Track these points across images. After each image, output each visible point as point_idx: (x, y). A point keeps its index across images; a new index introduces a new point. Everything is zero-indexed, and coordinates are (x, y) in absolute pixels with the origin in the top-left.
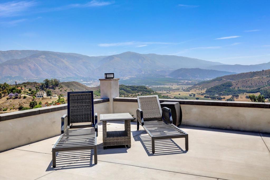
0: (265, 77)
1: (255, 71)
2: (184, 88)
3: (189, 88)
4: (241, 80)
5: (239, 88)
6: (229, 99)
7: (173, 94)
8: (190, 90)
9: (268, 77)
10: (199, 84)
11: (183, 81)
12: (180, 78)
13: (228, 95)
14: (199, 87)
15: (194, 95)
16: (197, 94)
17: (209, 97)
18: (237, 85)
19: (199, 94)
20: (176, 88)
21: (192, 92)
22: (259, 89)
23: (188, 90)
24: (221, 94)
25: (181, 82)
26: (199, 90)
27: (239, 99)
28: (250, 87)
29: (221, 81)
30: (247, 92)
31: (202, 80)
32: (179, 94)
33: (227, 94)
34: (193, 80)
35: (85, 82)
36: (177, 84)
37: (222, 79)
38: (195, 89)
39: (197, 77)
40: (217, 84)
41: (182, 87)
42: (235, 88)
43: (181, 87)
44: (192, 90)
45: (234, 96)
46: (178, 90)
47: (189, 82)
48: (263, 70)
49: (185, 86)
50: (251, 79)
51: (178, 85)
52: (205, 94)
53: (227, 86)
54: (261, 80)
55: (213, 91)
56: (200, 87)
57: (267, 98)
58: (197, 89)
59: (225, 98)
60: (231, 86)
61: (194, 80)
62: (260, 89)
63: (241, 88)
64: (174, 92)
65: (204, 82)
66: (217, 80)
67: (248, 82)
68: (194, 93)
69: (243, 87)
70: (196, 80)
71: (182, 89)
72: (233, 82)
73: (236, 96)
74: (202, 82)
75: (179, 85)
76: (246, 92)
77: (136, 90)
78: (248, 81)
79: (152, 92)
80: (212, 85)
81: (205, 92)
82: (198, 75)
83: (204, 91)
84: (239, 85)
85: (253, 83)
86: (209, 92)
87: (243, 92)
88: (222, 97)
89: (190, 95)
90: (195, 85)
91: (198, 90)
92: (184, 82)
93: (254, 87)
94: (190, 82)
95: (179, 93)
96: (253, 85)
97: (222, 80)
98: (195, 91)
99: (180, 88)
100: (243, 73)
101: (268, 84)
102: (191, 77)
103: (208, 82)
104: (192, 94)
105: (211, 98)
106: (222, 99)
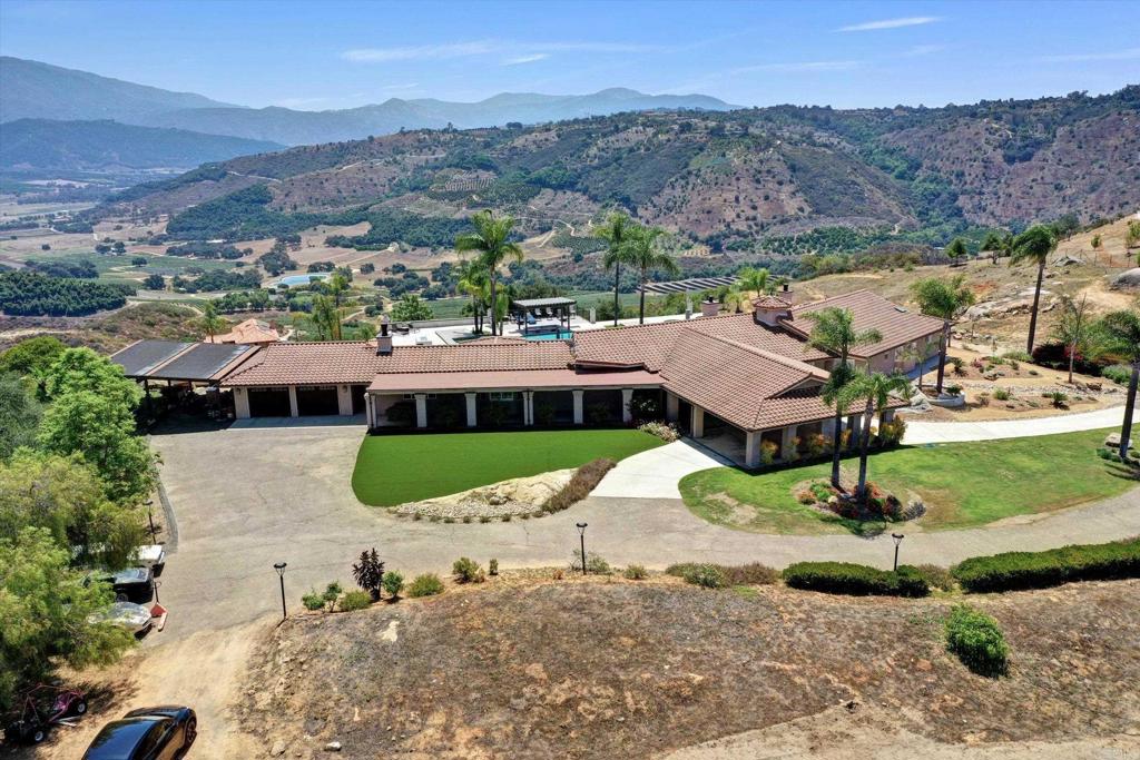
0: (379, 164)
1: (345, 139)
2: (59, 219)
3: (84, 214)
4: (299, 177)
5: (295, 207)
6: (268, 254)
7: (13, 249)
8: (94, 224)
9: (389, 162)
10: (127, 196)
11: (45, 182)
12: (26, 166)
13: (262, 238)
14: (131, 208)
15: (120, 247)
16: (130, 240)
17: (186, 253)
18: (287, 195)
19: (141, 240)
20: (16, 218)
21: (105, 235)
22: (366, 209)
23: (82, 225)
24: (233, 234)
25: (33, 188)
26: (133, 221)
27: (302, 251)
28: (334, 202)
29: (223, 181)
30: (329, 224)
31: (139, 175)
32: (46, 248)
33: (257, 233)
34: (94, 176)
36: (13, 196)
37: (225, 174)
38: (113, 219)
39: (110, 164)
40: (211, 192)
41: (45, 210)
42: (281, 210)
43: (39, 211)
44: (103, 224)
45: (283, 240)
46: (29, 224)
47: (77, 185)
48: (371, 138)
49: (61, 205)
50: (333, 171)
51: (20, 203)
52: (165, 240)
53: (253, 201)
54: (370, 176)
55: (200, 223)
56: (135, 210)
57: (393, 240)
58: (124, 218)
59: (254, 249)
60: (266, 202)
61: (99, 177)
62: (370, 210)
63: (306, 209)
64: (14, 238)
65: (149, 188)
66: (207, 178)
67: (326, 184)
68: (116, 236)
69: (311, 204)
70: (107, 177)
71: (50, 223)
72: (274, 185)
73: (291, 241)
74: (142, 185)
75: (30, 201)
76: (325, 223)
78: (327, 180)
80: (190, 200)
81: (165, 233)
82: (114, 154)
83: (160, 227)
84: (296, 198)
85: (344, 186)
86: (182, 229)
87: (315, 221)
88: (241, 247)
89: (102, 249)
90: (111, 200)
91: (128, 221)
92: (49, 186)
93: (349, 203)
94: (83, 185)
95: (45, 241)
96: (345, 194)
97: (227, 178)
98: (119, 228)
99: (36, 218)
100: (305, 148)
101: (392, 190)
102: (83, 163)
103: (169, 186)
104: (107, 240)
105: (196, 255)
106: (241, 255)
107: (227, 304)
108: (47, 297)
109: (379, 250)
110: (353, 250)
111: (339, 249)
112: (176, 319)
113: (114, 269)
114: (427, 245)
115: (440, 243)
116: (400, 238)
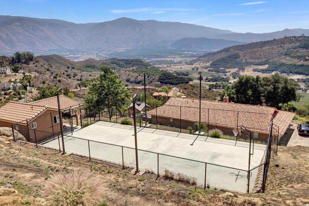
0: (275, 47)
1: (266, 41)
2: (187, 61)
3: (193, 60)
4: (249, 51)
5: (246, 60)
6: (234, 73)
7: (174, 68)
8: (194, 63)
9: (279, 47)
10: (204, 56)
11: (187, 53)
12: (184, 49)
13: (234, 68)
14: (204, 59)
15: (197, 69)
16: (201, 67)
17: (213, 71)
18: (244, 56)
19: (203, 67)
20: (178, 61)
21: (196, 66)
22: (268, 61)
23: (191, 63)
24: (226, 67)
25: (184, 54)
26: (203, 62)
28: (258, 58)
29: (228, 52)
30: (255, 65)
31: (208, 51)
32: (181, 68)
33: (234, 67)
34: (198, 51)
35: (72, 56)
36: (179, 56)
37: (229, 50)
38: (199, 62)
39: (203, 48)
40: (224, 55)
41: (185, 59)
42: (242, 60)
43: (184, 60)
44: (196, 63)
45: (240, 69)
46: (180, 63)
47: (194, 53)
48: (274, 40)
49: (189, 58)
50: (260, 49)
51: (181, 57)
52: (209, 68)
53: (234, 58)
54: (271, 51)
55: (219, 63)
56: (205, 60)
57: (275, 70)
58: (201, 62)
59: (231, 71)
60: (237, 58)
61: (200, 51)
62: (269, 61)
63: (249, 60)
64: (176, 66)
65: (210, 54)
66: (224, 52)
67: (257, 53)
68: (197, 66)
69: (251, 59)
70: (201, 52)
71: (185, 62)
72: (241, 53)
73: (242, 69)
74: (208, 53)
75: (183, 57)
76: (254, 65)
77: (130, 64)
78: (257, 52)
79: (149, 66)
80: (219, 57)
81: (209, 66)
82: (205, 46)
83: (208, 64)
84: (247, 57)
85: (263, 54)
86: (214, 65)
87: (250, 64)
88: (227, 70)
89: (193, 69)
90: (200, 57)
91: (202, 62)
92: (188, 54)
93: (263, 59)
94: (195, 54)
95: (181, 67)
96: (262, 56)
97: (229, 51)
98: (199, 64)
99: (182, 61)
100: (253, 43)
101: (278, 55)
102: (197, 48)
103: (215, 54)
104: (195, 67)
105: (215, 72)
106: (227, 73)
107: (216, 85)
108: (170, 79)
109: (269, 73)
110: (261, 73)
111: (256, 72)
112: (193, 88)
113: (194, 74)
114: (286, 73)
115: (291, 72)
116: (277, 70)
